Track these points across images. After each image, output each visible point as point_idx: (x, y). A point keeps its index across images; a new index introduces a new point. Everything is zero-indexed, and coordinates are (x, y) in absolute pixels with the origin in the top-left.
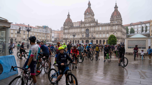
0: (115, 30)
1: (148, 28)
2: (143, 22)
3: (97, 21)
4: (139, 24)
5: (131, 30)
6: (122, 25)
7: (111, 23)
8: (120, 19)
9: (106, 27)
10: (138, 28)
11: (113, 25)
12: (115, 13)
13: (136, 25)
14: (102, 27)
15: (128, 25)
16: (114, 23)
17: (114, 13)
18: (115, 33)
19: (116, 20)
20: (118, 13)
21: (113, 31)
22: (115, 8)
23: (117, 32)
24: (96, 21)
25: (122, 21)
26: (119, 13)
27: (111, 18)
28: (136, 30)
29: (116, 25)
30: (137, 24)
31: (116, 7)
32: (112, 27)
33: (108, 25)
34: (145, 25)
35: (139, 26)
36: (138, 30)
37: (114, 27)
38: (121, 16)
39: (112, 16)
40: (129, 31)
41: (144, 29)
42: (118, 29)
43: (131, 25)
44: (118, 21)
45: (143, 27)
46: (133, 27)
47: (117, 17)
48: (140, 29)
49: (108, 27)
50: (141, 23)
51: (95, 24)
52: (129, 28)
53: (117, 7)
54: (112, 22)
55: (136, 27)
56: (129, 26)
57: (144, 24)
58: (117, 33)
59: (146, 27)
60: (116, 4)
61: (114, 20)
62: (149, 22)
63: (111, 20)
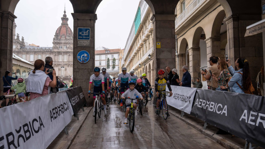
0: (63, 63)
1: (117, 62)
2: (109, 50)
3: (23, 39)
4: (102, 53)
7: (54, 48)
8: (72, 42)
9: (44, 55)
10: (100, 61)
11: (59, 53)
12: (64, 30)
13: (98, 55)
16: (61, 50)
17: (60, 29)
18: (63, 69)
19: (64, 43)
21: (59, 65)
22: (62, 19)
23: (66, 66)
24: (21, 40)
26: (71, 31)
27: (54, 39)
28: (97, 64)
29: (64, 52)
31: (65, 19)
32: (56, 57)
33: (48, 52)
34: (113, 56)
36: (101, 64)
37: (60, 57)
39: (57, 35)
41: (111, 63)
42: (69, 62)
44: (68, 46)
45: (108, 60)
47: (67, 38)
48: (104, 63)
50: (106, 52)
51: (19, 47)
53: (67, 19)
54: (58, 46)
55: (97, 58)
57: (111, 53)
58: (66, 70)
59: (114, 60)
60: (65, 12)
61: (62, 43)
62: (117, 52)
63: (56, 43)
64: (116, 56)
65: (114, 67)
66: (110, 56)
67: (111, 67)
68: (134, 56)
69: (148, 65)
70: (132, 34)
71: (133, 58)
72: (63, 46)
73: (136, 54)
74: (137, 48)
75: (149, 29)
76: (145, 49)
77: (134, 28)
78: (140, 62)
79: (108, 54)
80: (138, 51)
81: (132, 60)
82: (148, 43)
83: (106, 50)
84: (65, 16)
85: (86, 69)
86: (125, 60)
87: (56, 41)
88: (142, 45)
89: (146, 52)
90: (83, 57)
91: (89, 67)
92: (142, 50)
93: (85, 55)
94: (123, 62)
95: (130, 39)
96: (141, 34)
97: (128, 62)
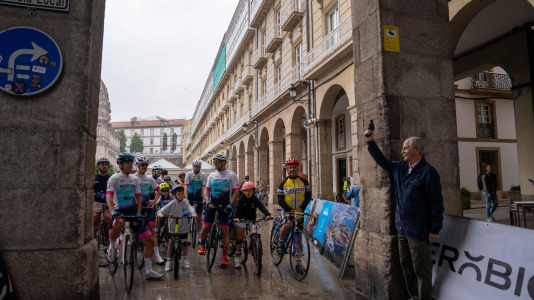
1: (179, 141)
2: (168, 121)
4: (155, 124)
5: (132, 140)
6: (109, 125)
8: (105, 103)
10: (152, 137)
13: (148, 127)
15: (123, 125)
25: (110, 111)
28: (146, 142)
30: (151, 125)
34: (172, 130)
35: (157, 132)
36: (152, 143)
38: (107, 96)
40: (128, 143)
41: (169, 142)
43: (134, 124)
45: (165, 136)
46: (138, 131)
48: (158, 141)
50: (162, 123)
52: (128, 133)
55: (147, 132)
56: (128, 128)
57: (170, 126)
59: (175, 136)
62: (181, 124)
64: (178, 131)
65: (174, 148)
66: (167, 131)
67: (169, 148)
68: (210, 129)
69: (237, 145)
70: (207, 93)
71: (208, 132)
73: (213, 125)
74: (215, 116)
75: (243, 78)
76: (232, 116)
78: (222, 139)
79: (165, 126)
80: (218, 120)
81: (205, 135)
82: (239, 105)
83: (162, 121)
85: (35, 129)
86: (193, 137)
88: (227, 109)
89: (235, 122)
90: (24, 60)
91: (60, 122)
92: (225, 119)
93: (38, 52)
94: (188, 141)
95: (202, 104)
96: (225, 90)
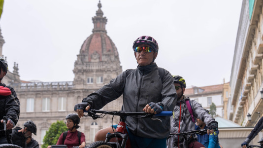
2: (203, 89)
3: (16, 69)
7: (76, 81)
8: (115, 67)
9: (55, 99)
11: (86, 92)
12: (97, 41)
14: (39, 101)
16: (90, 85)
17: (89, 41)
18: (95, 127)
19: (97, 71)
20: (108, 42)
22: (95, 20)
26: (112, 44)
27: (76, 63)
31: (99, 20)
33: (64, 90)
38: (117, 57)
39: (82, 55)
44: (105, 76)
47: (104, 58)
49: (63, 100)
50: (195, 92)
53: (105, 20)
54: (84, 77)
57: (206, 94)
59: (213, 108)
60: (100, 6)
61: (92, 71)
63: (79, 71)
64: (217, 100)
70: (243, 24)
72: (94, 78)
73: (254, 72)
77: (247, 7)
81: (246, 94)
84: (99, 13)
86: (234, 103)
87: (79, 67)
94: (230, 109)
95: (240, 43)
97: (238, 105)
